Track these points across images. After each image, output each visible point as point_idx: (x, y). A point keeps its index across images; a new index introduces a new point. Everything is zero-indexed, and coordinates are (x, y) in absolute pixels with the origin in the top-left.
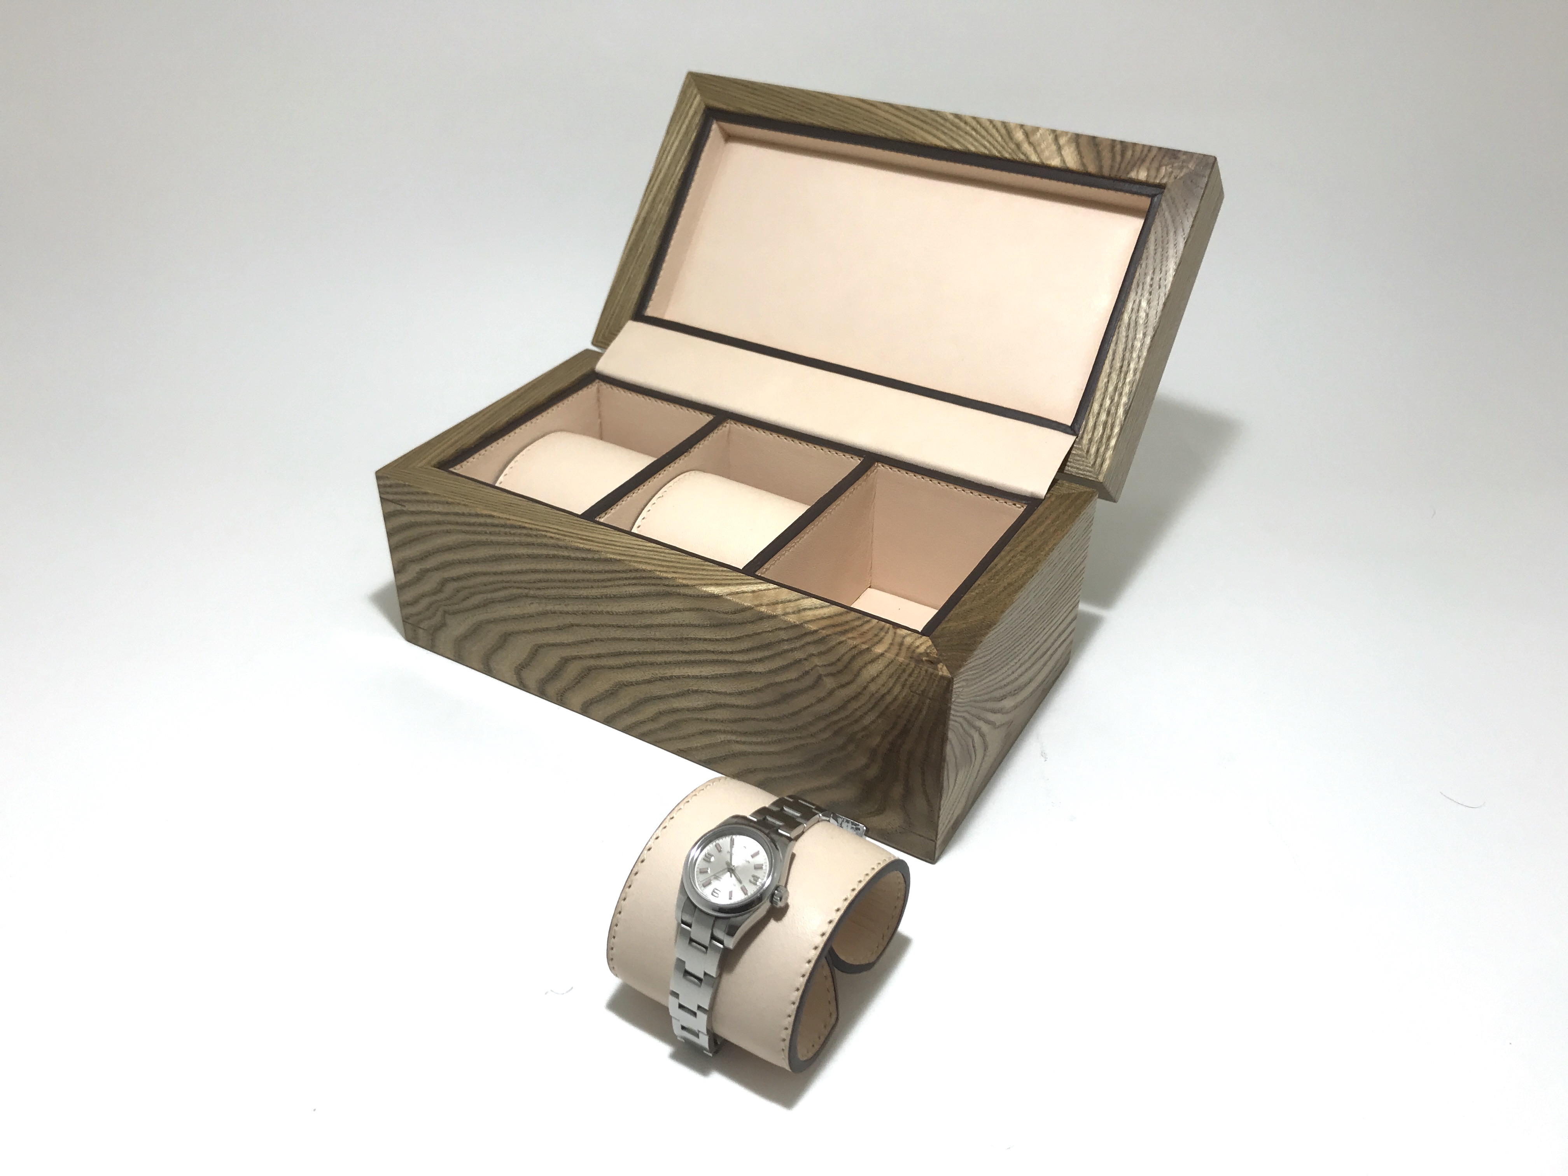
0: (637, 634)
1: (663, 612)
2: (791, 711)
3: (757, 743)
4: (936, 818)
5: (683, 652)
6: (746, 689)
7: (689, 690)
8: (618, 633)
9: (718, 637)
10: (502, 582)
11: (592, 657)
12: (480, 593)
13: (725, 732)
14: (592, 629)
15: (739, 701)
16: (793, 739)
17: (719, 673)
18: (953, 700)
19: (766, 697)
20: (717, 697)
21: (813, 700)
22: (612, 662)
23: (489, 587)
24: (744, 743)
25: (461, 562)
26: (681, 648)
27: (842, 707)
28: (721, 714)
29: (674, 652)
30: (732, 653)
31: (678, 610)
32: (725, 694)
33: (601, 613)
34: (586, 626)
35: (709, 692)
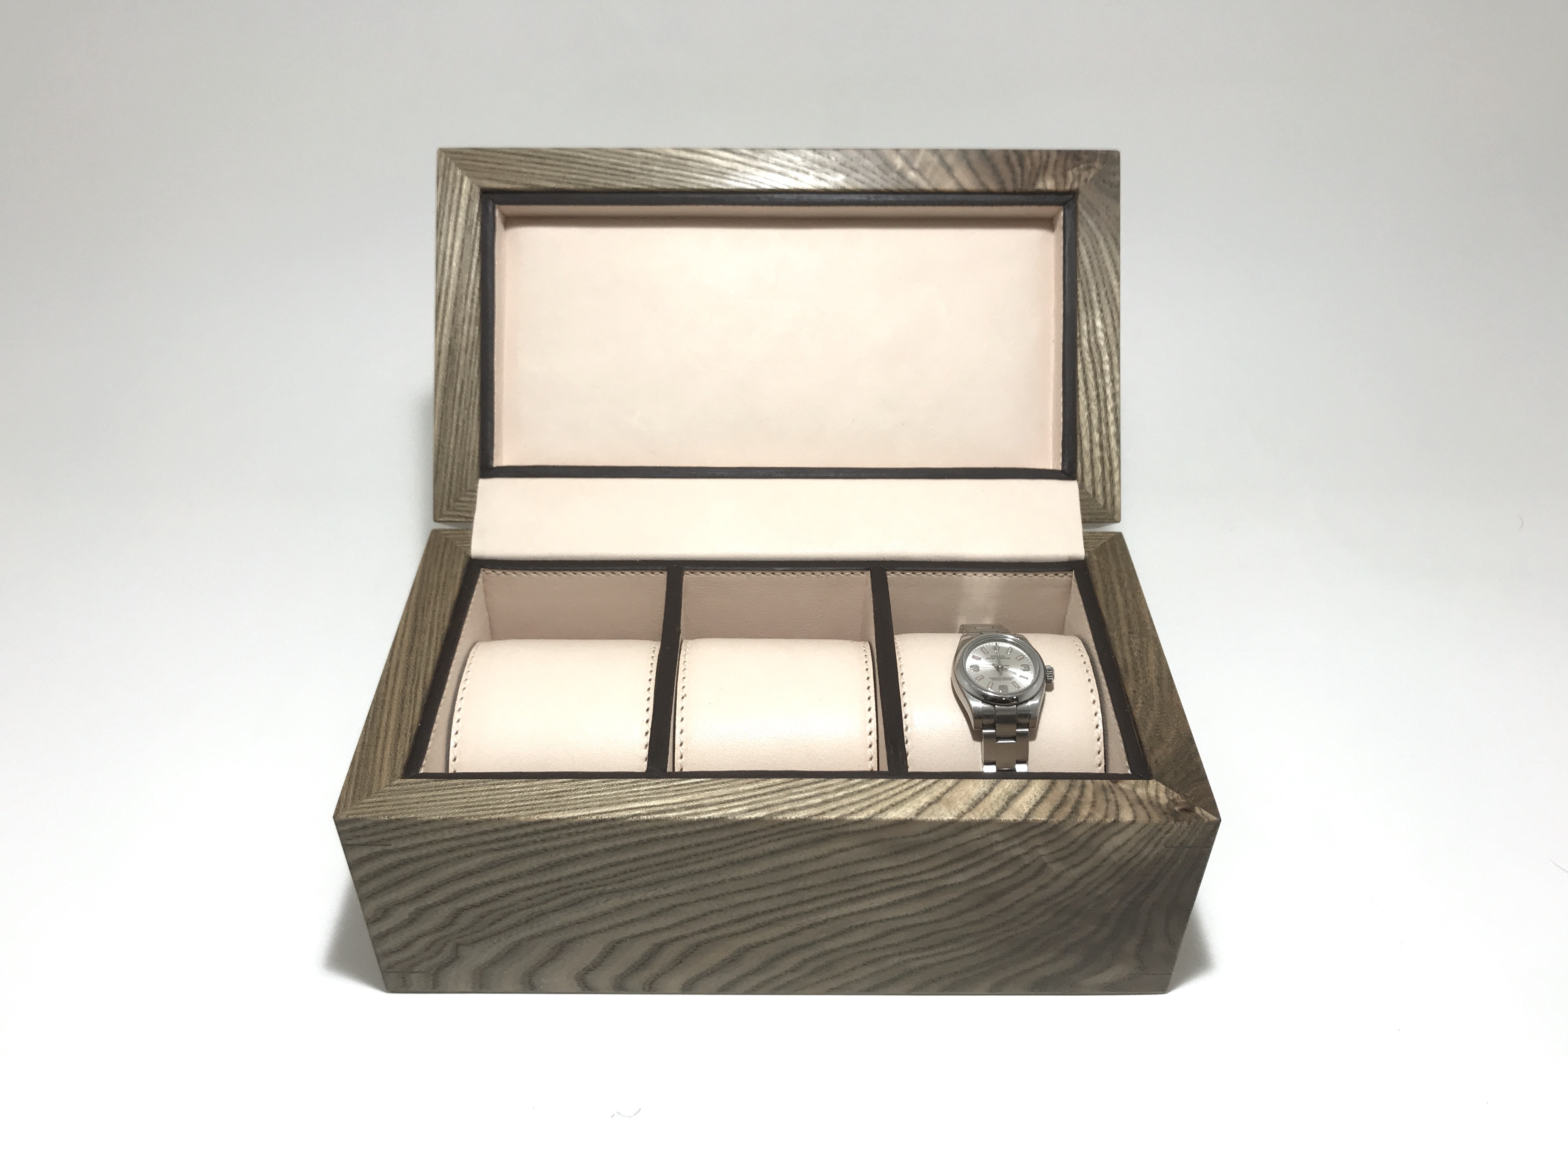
0: (777, 890)
2: (998, 909)
3: (945, 953)
5: (847, 891)
6: (936, 904)
8: (748, 897)
9: (900, 863)
10: (561, 888)
11: (703, 931)
12: (521, 910)
13: (900, 954)
14: (706, 902)
15: (924, 918)
16: (998, 934)
17: (898, 899)
19: (964, 904)
20: (892, 922)
21: (1031, 891)
22: (735, 928)
23: (538, 900)
24: (927, 957)
25: (490, 884)
26: (844, 888)
27: (1069, 887)
28: (896, 938)
29: (832, 895)
30: (920, 873)
32: (904, 917)
33: (722, 882)
34: (696, 901)
35: (881, 921)
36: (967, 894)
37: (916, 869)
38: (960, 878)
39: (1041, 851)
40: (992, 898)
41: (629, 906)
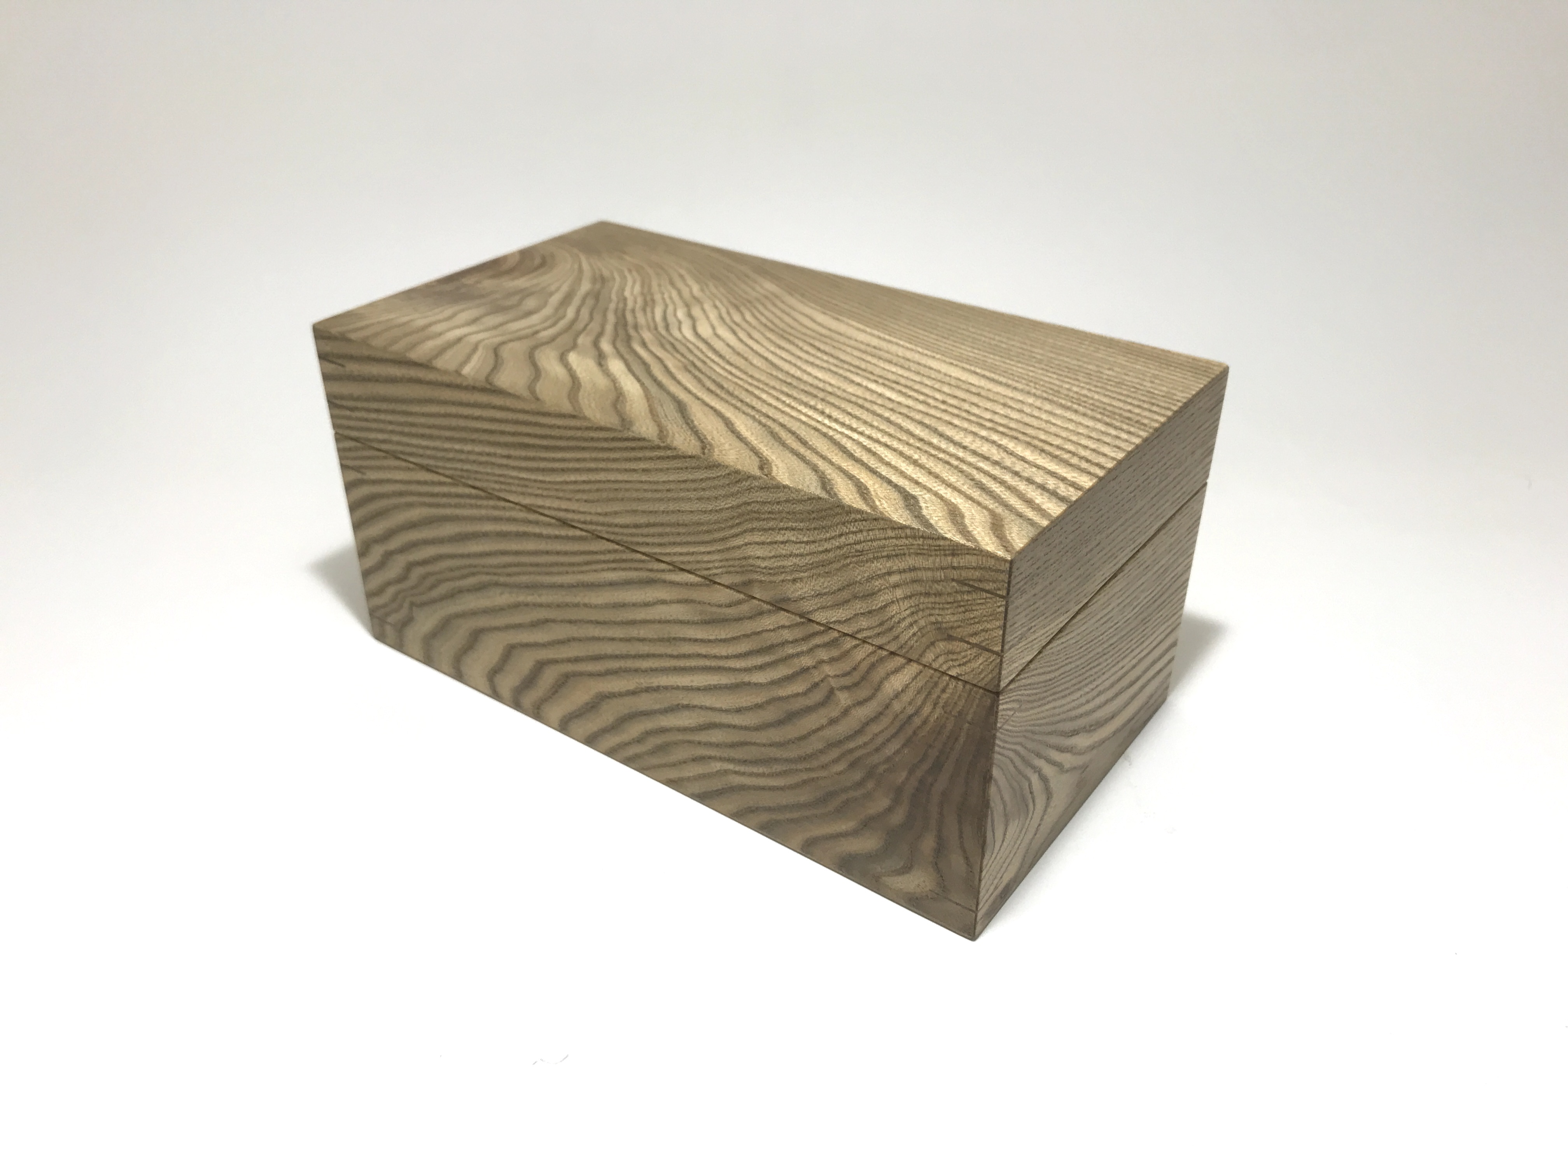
0: (619, 632)
1: (646, 605)
2: (796, 735)
3: (758, 775)
4: (976, 883)
5: (672, 656)
6: (744, 705)
7: (679, 704)
8: (597, 632)
9: (711, 638)
10: (470, 566)
11: (569, 660)
12: (448, 580)
13: (721, 759)
14: (568, 625)
15: (736, 720)
16: (801, 771)
17: (712, 683)
18: (999, 725)
19: (769, 715)
20: (710, 713)
21: (824, 721)
22: (590, 667)
23: (457, 573)
24: (743, 774)
25: (427, 542)
26: (669, 651)
27: (859, 732)
28: (716, 736)
29: (660, 656)
30: (727, 657)
31: (663, 602)
32: (720, 710)
33: (577, 605)
34: (562, 621)
35: (701, 707)
36: (769, 702)
37: (723, 650)
38: (760, 678)
39: (828, 670)
40: (791, 717)
41: (516, 606)
